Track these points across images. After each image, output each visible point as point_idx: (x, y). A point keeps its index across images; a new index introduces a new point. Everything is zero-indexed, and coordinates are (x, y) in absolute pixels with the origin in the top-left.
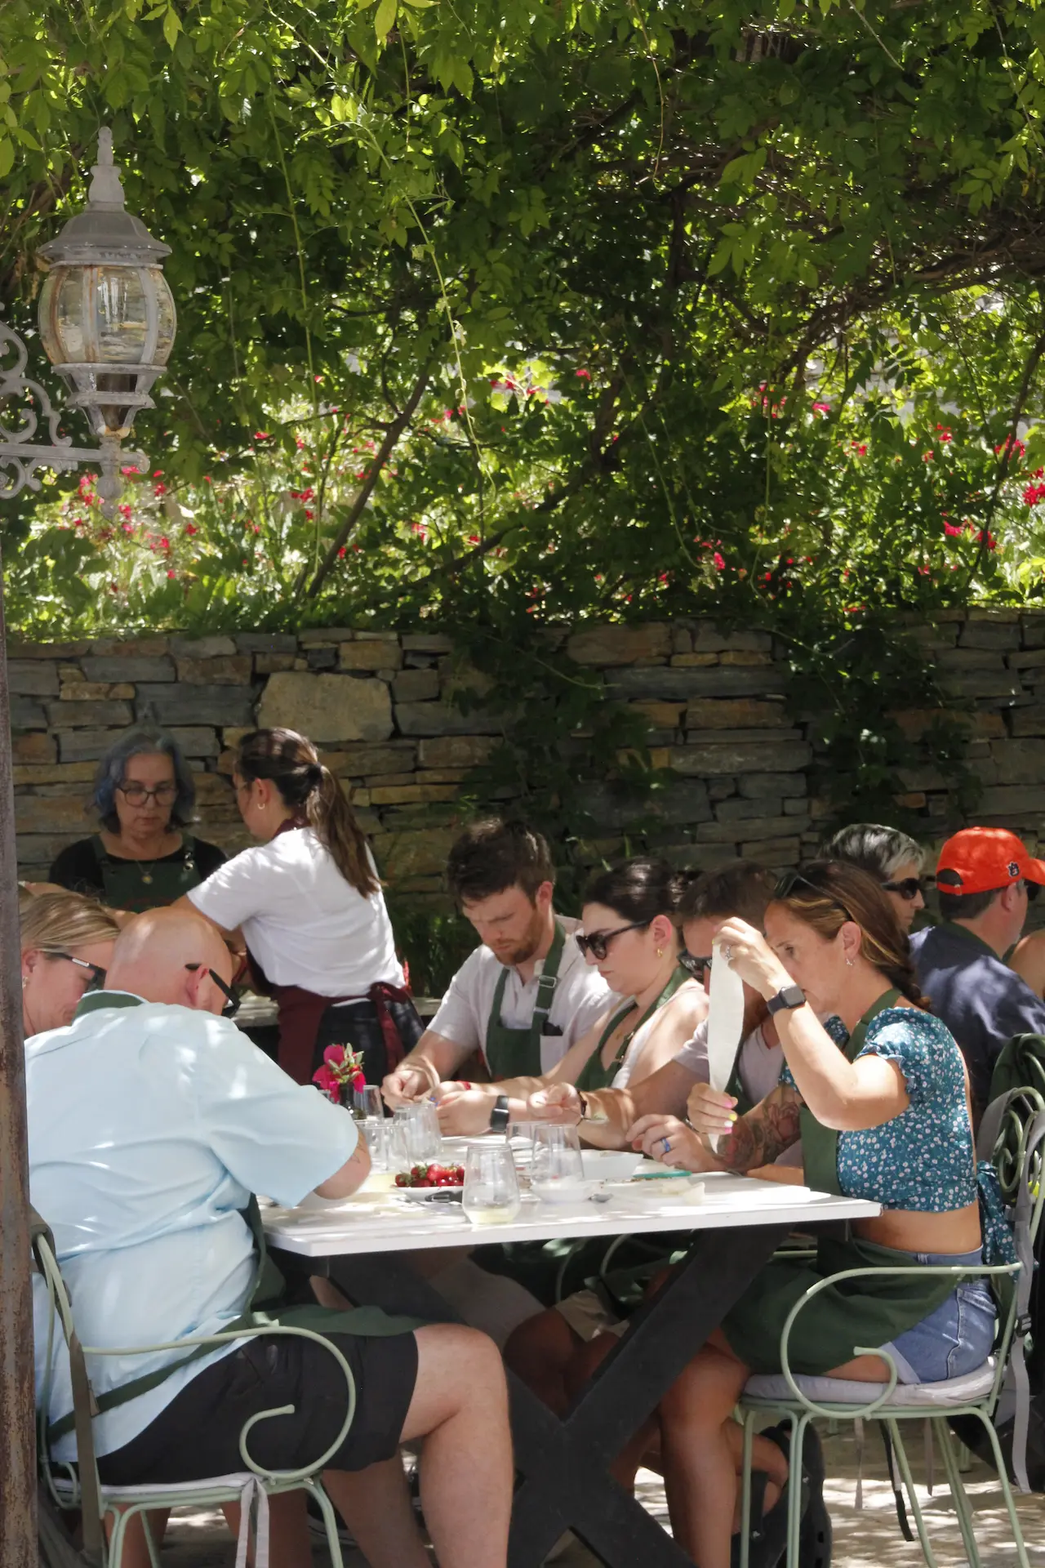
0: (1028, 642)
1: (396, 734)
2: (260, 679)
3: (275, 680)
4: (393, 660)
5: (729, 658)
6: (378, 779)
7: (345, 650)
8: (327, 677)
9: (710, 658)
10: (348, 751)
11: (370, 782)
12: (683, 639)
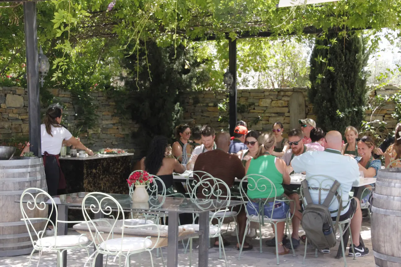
0: (99, 96)
1: (24, 106)
2: (6, 95)
3: (8, 95)
4: (24, 93)
5: (66, 96)
6: (23, 114)
7: (17, 90)
8: (14, 95)
9: (63, 95)
10: (18, 109)
11: (21, 114)
12: (60, 92)
